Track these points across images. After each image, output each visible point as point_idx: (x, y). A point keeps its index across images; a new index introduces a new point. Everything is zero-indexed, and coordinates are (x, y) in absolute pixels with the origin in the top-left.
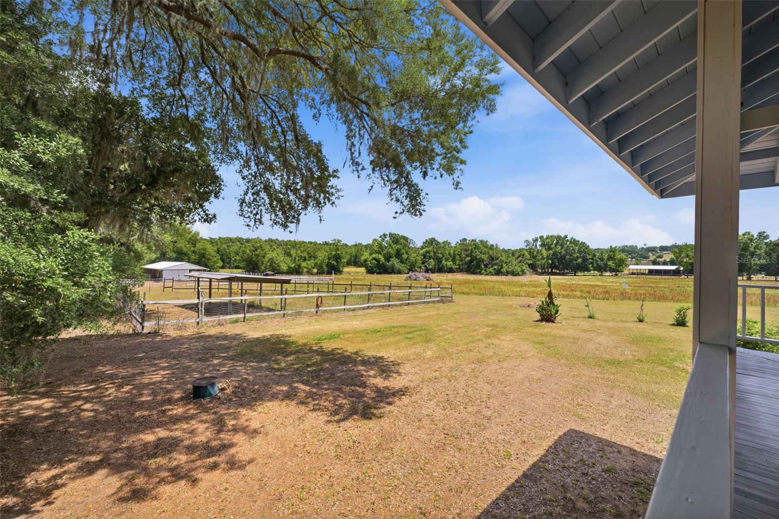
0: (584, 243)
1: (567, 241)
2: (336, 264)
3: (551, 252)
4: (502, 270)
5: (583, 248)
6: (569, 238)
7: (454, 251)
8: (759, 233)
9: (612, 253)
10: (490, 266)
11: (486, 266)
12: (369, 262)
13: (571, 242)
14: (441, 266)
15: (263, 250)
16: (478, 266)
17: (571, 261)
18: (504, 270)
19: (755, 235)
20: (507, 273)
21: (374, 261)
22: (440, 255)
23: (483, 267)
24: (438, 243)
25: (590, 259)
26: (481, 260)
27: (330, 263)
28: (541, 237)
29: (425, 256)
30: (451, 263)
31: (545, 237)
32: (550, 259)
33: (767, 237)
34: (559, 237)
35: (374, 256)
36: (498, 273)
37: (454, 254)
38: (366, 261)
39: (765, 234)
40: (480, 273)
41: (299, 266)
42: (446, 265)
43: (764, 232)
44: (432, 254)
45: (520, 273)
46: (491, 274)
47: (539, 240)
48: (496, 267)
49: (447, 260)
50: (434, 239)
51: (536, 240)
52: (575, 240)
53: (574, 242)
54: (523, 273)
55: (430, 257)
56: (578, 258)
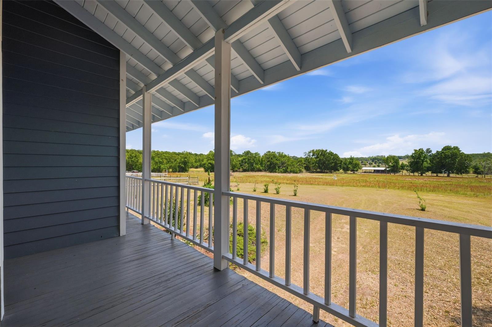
0: (337, 154)
1: (327, 153)
2: (183, 166)
3: (318, 159)
4: (288, 170)
5: (336, 157)
6: (328, 151)
7: (262, 159)
8: (427, 149)
9: (351, 160)
10: (281, 168)
11: (279, 167)
12: (206, 165)
13: (329, 153)
14: (252, 168)
15: (137, 158)
16: (275, 168)
17: (328, 165)
18: (289, 170)
19: (425, 150)
20: (291, 172)
21: (210, 165)
22: (252, 161)
23: (277, 168)
24: (251, 154)
25: (339, 163)
26: (276, 164)
27: (180, 166)
28: (313, 151)
29: (242, 161)
30: (260, 166)
31: (315, 150)
32: (317, 164)
33: (431, 151)
34: (323, 151)
35: (210, 161)
36: (285, 171)
37: (262, 161)
38: (204, 164)
39: (430, 150)
40: (276, 172)
41: (160, 167)
42: (256, 167)
43: (429, 149)
44: (247, 160)
45: (298, 172)
46: (282, 172)
47: (312, 152)
48: (284, 168)
49: (256, 164)
50: (249, 151)
51: (310, 152)
52: (331, 152)
53: (331, 154)
54: (301, 171)
55: (246, 162)
56: (332, 163)
